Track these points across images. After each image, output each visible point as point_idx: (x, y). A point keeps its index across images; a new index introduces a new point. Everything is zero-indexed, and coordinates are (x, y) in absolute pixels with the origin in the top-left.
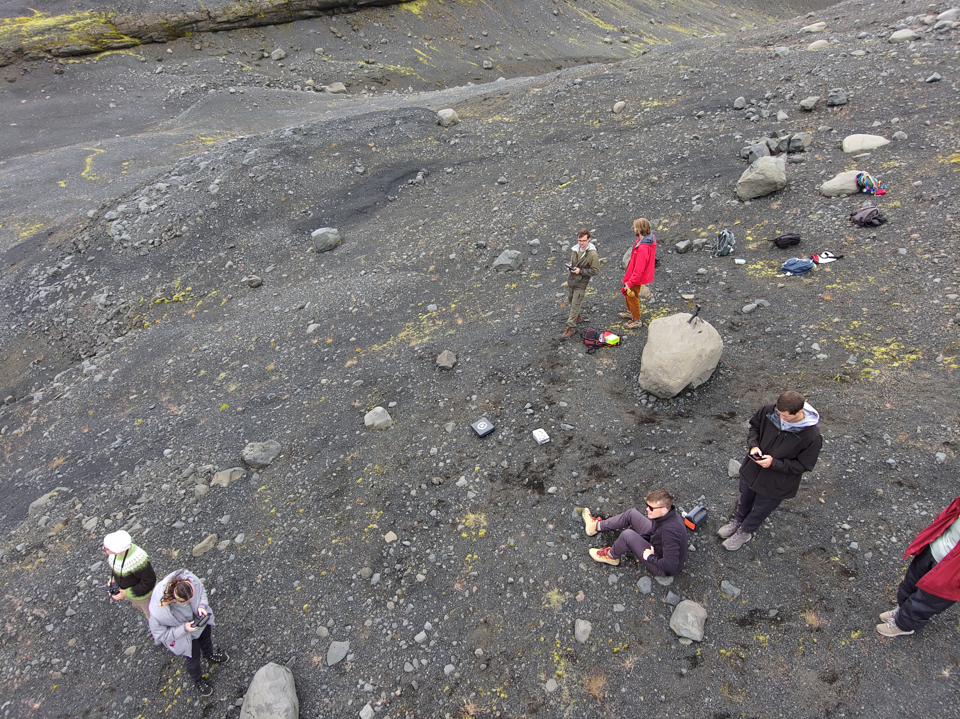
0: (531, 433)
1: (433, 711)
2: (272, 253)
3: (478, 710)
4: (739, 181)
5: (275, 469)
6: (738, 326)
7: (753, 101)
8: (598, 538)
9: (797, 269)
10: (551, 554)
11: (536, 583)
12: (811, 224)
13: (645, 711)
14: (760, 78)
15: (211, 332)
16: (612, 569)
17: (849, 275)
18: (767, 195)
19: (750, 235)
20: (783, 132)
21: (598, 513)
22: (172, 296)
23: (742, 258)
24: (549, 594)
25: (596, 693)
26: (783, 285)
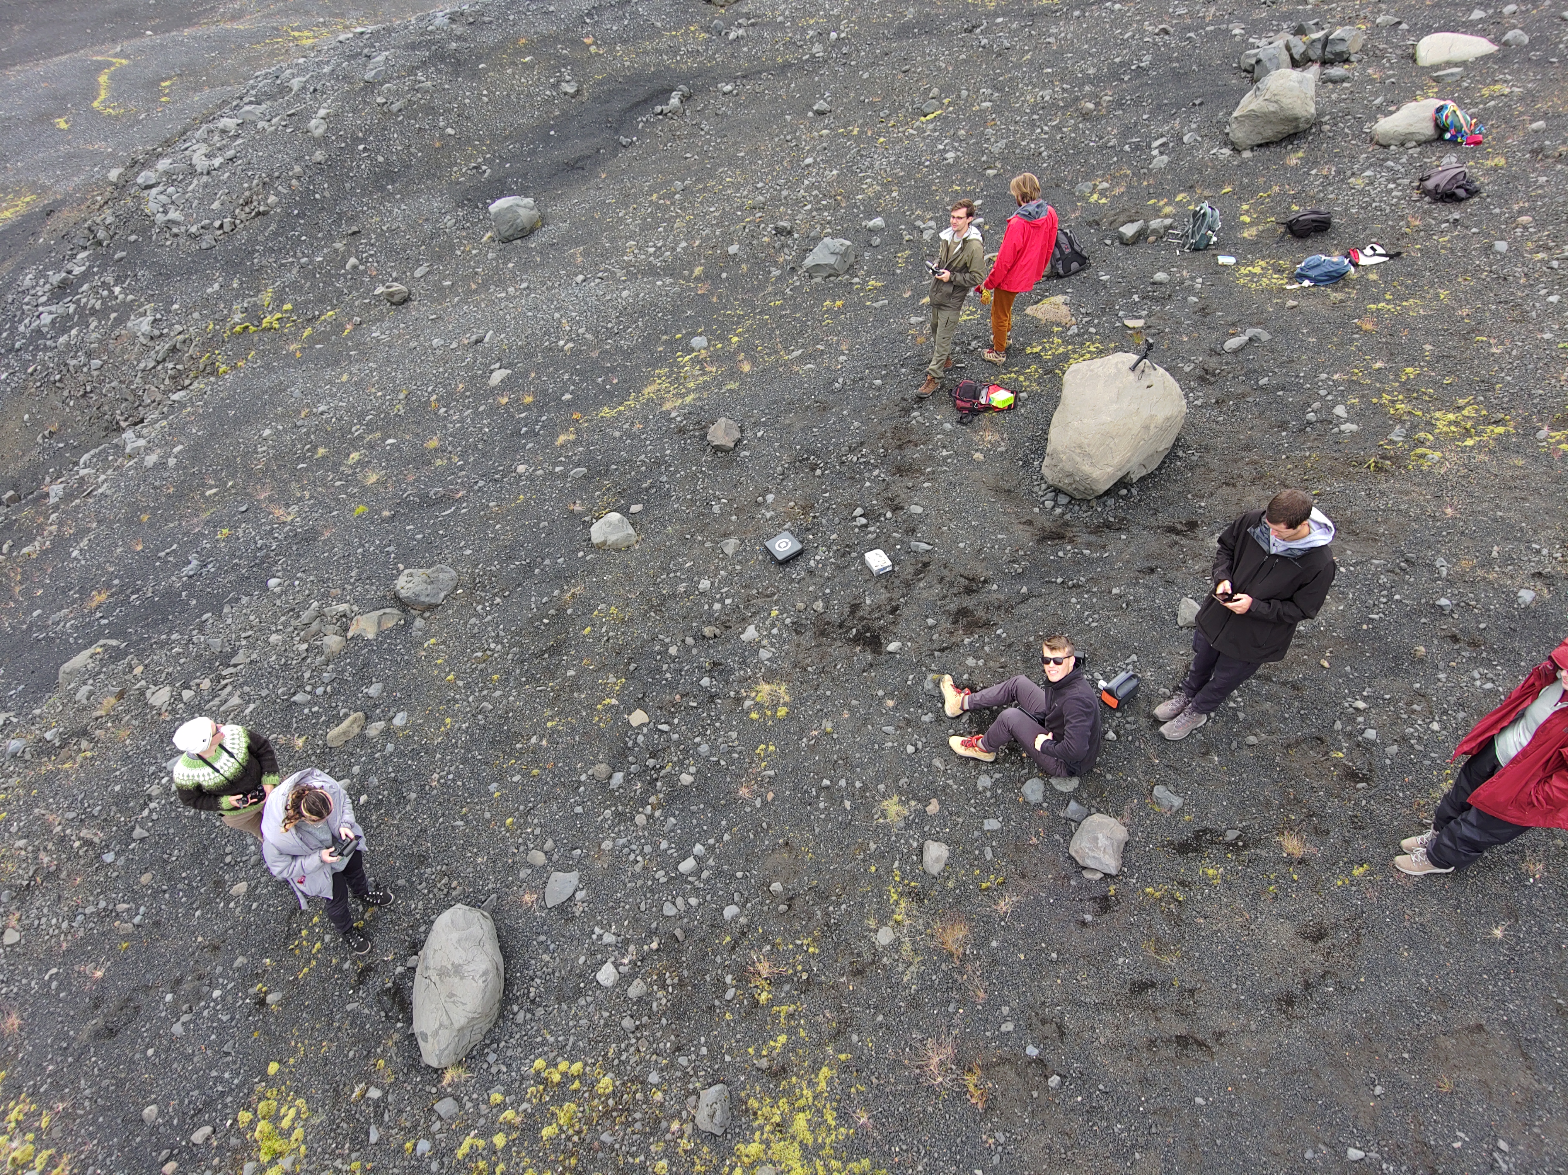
0: (862, 556)
1: (707, 972)
2: (423, 243)
3: (775, 970)
4: (1235, 114)
5: (450, 612)
6: (1214, 375)
10: (890, 744)
11: (865, 788)
12: (1352, 195)
13: (1026, 975)
15: (330, 382)
17: (1407, 287)
18: (1281, 141)
19: (1247, 212)
20: (1317, 25)
22: (260, 321)
23: (1231, 255)
24: (885, 803)
25: (953, 947)
26: (1295, 303)
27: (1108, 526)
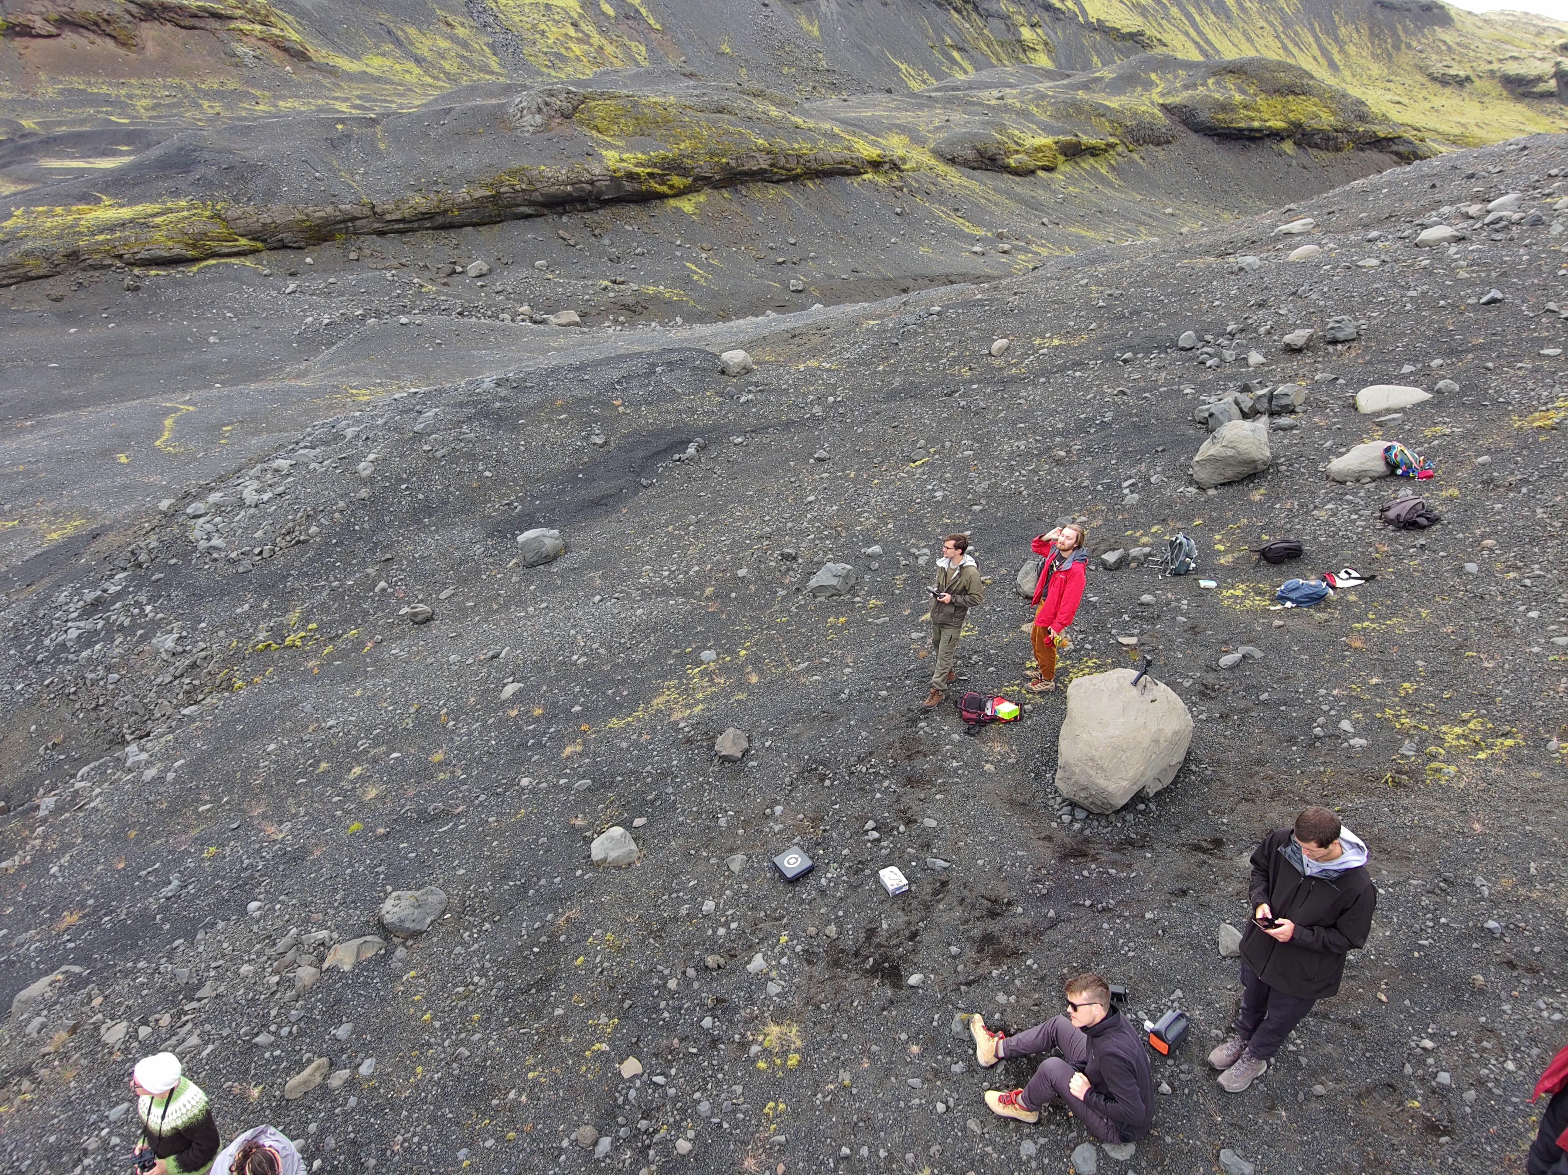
0: (876, 874)
2: (452, 568)
4: (1196, 459)
5: (435, 939)
6: (1214, 690)
7: (1208, 337)
8: (999, 1071)
9: (1301, 597)
10: (917, 1101)
11: (891, 1158)
12: (1318, 525)
14: (1217, 303)
15: (344, 698)
16: (1026, 1131)
17: (1387, 607)
18: (1243, 480)
19: (1220, 541)
20: (1260, 383)
21: (997, 1023)
22: (284, 639)
23: (1211, 579)
26: (1281, 623)
27: (1131, 843)
